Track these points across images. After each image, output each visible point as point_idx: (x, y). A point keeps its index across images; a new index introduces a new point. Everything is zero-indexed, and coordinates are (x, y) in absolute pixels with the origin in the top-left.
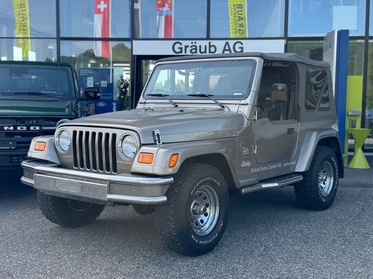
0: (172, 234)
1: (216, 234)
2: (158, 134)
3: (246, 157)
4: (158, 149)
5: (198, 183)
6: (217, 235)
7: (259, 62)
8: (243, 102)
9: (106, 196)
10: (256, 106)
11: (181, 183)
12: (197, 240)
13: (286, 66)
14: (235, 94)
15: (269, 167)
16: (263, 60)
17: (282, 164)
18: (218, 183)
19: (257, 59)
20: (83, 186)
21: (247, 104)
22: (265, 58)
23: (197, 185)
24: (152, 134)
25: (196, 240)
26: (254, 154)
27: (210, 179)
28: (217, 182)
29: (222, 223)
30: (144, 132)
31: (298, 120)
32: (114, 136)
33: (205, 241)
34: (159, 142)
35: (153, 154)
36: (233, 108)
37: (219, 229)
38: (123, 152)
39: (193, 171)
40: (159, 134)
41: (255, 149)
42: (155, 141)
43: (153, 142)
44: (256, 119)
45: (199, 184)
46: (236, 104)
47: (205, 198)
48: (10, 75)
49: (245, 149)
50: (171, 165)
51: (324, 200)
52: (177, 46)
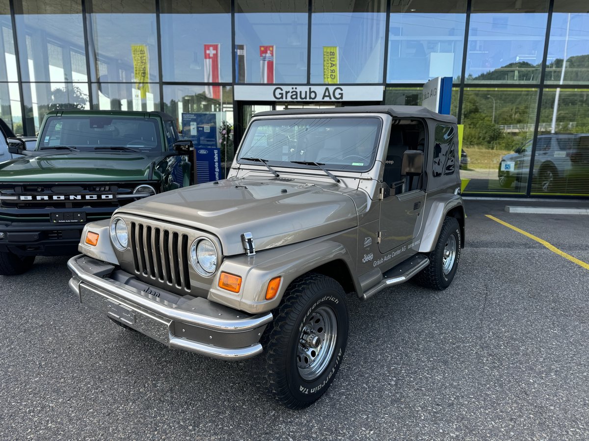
1: (333, 369)
2: (250, 239)
3: (368, 249)
4: (248, 268)
5: (310, 310)
6: (334, 371)
7: (387, 121)
8: (365, 175)
9: (169, 341)
10: (382, 181)
11: (283, 315)
12: (308, 390)
13: (414, 123)
15: (393, 254)
16: (391, 118)
17: (407, 247)
18: (337, 300)
19: (384, 117)
20: (137, 317)
21: (371, 179)
22: (394, 115)
23: (308, 314)
24: (240, 239)
25: (305, 391)
26: (378, 243)
27: (326, 298)
28: (335, 300)
29: (341, 351)
30: (228, 236)
31: (425, 190)
32: (185, 239)
33: (318, 387)
34: (251, 252)
35: (241, 277)
36: (351, 183)
37: (337, 361)
38: (198, 262)
39: (303, 294)
40: (252, 240)
41: (379, 237)
42: (246, 249)
43: (242, 251)
44: (382, 198)
46: (355, 178)
47: (318, 321)
48: (91, 127)
49: (368, 239)
50: (268, 297)
51: (447, 280)
52: (278, 91)
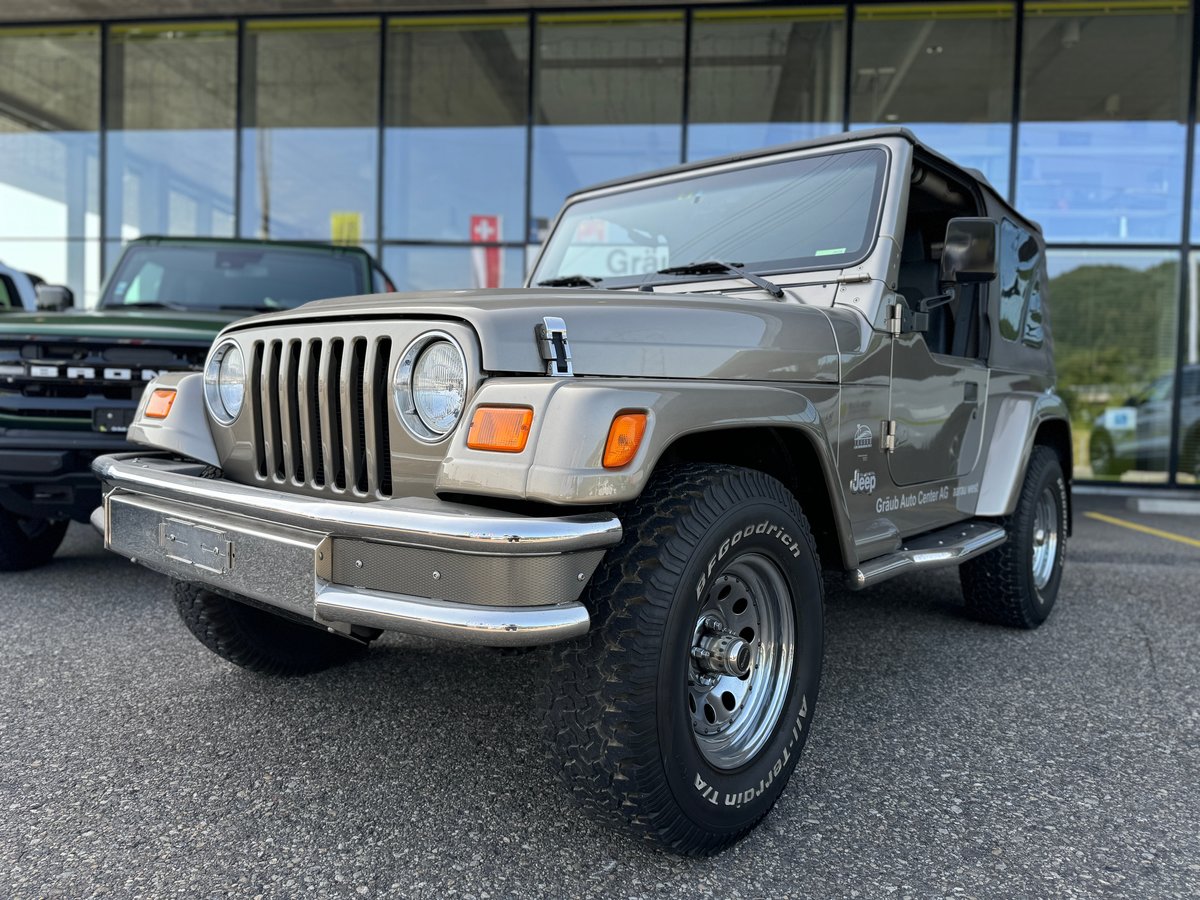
0: (612, 777)
1: (785, 752)
2: (560, 334)
3: (865, 457)
4: (551, 385)
5: (725, 547)
6: (787, 758)
7: (901, 151)
8: (850, 274)
9: (313, 599)
10: (896, 289)
11: (651, 542)
12: (716, 793)
14: (819, 253)
15: (922, 497)
17: (951, 492)
18: (795, 546)
19: (893, 144)
20: (235, 549)
21: (867, 280)
22: (917, 144)
23: (721, 556)
24: (532, 335)
25: (711, 795)
26: (887, 449)
27: (766, 530)
28: (791, 544)
29: (805, 705)
30: (500, 327)
31: (986, 360)
32: (385, 345)
33: (746, 793)
34: (563, 369)
35: (529, 408)
36: (815, 294)
37: (795, 731)
38: (415, 412)
39: (706, 494)
40: (564, 335)
41: (888, 433)
42: (546, 362)
43: (537, 368)
44: (898, 330)
45: (727, 549)
46: (824, 284)
47: (740, 606)
49: (863, 430)
50: (611, 460)
51: (1042, 601)
52: (617, 258)
